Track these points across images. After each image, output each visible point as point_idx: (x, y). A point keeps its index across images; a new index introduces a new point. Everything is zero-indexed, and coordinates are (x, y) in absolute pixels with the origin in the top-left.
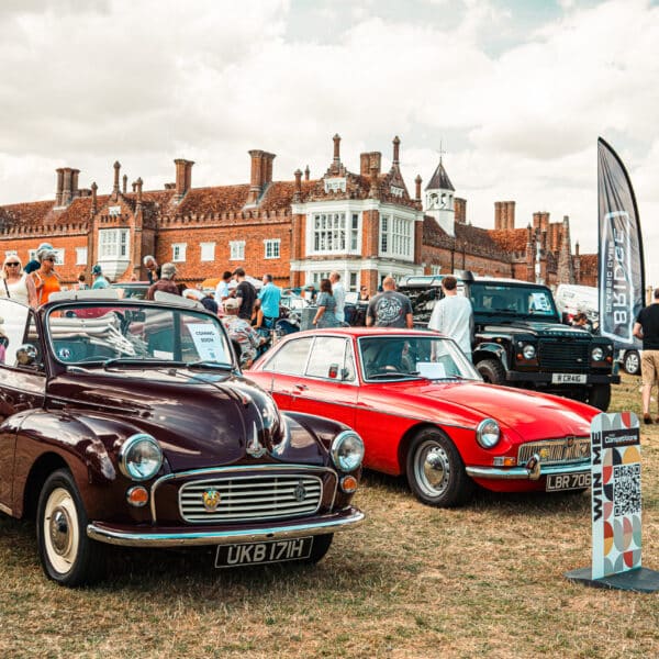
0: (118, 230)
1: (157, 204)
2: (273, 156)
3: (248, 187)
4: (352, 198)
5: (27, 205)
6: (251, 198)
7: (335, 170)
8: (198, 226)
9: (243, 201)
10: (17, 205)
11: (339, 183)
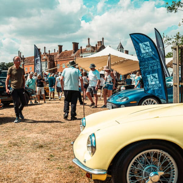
0: (45, 62)
1: (55, 56)
2: (78, 43)
3: (72, 51)
4: (92, 52)
5: (30, 57)
6: (73, 53)
7: (89, 46)
8: (62, 60)
9: (71, 54)
10: (28, 57)
11: (89, 49)
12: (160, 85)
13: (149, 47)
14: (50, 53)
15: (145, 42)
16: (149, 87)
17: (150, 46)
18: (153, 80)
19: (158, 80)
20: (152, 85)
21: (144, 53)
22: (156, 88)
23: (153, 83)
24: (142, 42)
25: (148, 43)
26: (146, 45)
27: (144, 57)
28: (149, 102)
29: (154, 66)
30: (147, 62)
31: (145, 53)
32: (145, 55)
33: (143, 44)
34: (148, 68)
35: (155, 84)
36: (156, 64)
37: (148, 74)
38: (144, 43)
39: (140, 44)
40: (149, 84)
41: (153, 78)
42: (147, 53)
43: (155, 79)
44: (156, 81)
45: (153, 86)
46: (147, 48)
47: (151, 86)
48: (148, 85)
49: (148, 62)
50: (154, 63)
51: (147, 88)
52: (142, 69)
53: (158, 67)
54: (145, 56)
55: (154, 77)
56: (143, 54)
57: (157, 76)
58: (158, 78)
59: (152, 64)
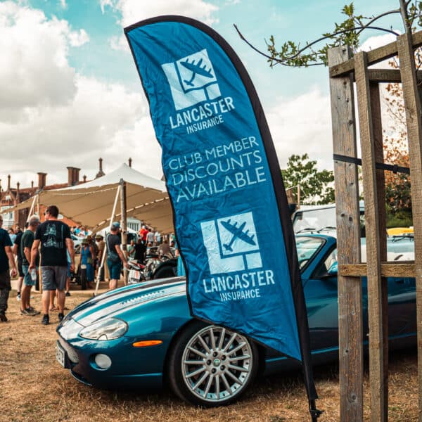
2: (79, 169)
3: (66, 184)
7: (100, 174)
12: (270, 277)
13: (208, 75)
14: (20, 188)
15: (190, 54)
16: (209, 285)
17: (213, 73)
18: (228, 247)
19: (257, 247)
20: (226, 275)
21: (185, 110)
22: (248, 294)
23: (233, 265)
24: (174, 57)
25: (202, 57)
26: (196, 69)
27: (183, 128)
28: (213, 339)
29: (232, 175)
30: (197, 155)
31: (190, 109)
32: (188, 117)
33: (182, 63)
34: (206, 186)
35: (240, 273)
36: (245, 158)
37: (207, 218)
38: (184, 60)
39: (168, 68)
40: (213, 272)
41: (231, 235)
42: (197, 106)
43: (244, 242)
44: (244, 254)
45: (232, 282)
46: (200, 81)
47: (223, 284)
48: (207, 274)
49: (203, 155)
50: (236, 155)
51: (202, 293)
52: (177, 190)
53: (253, 177)
54: (190, 124)
55: (238, 232)
56: (181, 112)
57: (251, 229)
58: (255, 239)
59: (223, 160)
